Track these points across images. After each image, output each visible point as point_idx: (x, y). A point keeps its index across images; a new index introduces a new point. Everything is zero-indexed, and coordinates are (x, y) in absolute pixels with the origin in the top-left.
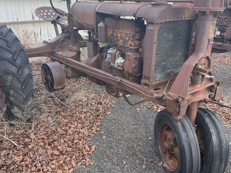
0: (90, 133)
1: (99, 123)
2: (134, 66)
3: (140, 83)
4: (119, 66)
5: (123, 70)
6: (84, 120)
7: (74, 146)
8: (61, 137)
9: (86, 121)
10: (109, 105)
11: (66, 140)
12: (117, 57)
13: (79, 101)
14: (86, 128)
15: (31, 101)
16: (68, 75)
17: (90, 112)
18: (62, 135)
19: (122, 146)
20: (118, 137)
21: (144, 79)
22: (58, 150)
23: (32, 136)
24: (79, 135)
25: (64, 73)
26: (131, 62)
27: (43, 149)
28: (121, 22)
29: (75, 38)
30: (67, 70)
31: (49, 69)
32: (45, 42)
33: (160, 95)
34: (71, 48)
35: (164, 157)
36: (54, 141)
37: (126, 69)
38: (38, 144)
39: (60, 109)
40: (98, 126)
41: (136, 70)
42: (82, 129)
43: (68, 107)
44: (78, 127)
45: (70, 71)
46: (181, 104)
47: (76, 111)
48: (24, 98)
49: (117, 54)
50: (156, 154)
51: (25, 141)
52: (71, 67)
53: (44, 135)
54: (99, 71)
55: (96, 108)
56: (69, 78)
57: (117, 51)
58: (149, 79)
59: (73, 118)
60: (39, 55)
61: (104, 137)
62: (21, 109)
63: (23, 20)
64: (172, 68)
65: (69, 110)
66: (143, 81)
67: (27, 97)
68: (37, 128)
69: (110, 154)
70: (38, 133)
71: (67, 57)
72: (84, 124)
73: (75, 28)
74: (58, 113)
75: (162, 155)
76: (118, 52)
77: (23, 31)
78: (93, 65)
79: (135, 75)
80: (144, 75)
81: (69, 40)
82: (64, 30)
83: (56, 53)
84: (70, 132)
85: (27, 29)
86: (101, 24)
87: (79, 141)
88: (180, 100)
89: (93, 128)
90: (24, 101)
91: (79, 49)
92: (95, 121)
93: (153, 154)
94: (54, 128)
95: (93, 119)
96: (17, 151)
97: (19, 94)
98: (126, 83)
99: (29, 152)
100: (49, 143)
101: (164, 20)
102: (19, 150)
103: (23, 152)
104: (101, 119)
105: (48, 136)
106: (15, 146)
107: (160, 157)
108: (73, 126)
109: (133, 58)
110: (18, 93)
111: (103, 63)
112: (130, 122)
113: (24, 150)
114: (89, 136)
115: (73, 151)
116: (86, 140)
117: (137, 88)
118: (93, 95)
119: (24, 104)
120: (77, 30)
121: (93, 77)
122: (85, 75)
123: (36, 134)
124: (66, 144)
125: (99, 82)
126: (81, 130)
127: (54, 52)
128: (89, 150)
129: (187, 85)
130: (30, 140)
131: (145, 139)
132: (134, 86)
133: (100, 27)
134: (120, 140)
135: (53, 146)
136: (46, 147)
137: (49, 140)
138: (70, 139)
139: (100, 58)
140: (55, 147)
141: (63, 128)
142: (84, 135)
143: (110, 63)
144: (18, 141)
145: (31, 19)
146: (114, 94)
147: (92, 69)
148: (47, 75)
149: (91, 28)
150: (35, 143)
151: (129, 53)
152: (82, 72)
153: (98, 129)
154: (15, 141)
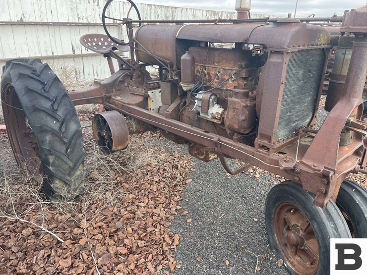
0: (167, 214)
1: (178, 197)
2: (243, 118)
3: (252, 145)
4: (214, 118)
5: (223, 124)
6: (157, 194)
7: (149, 237)
8: (127, 224)
9: (160, 196)
10: (187, 170)
11: (135, 228)
12: (211, 105)
13: (147, 165)
14: (161, 206)
15: (80, 170)
16: (131, 129)
17: (164, 181)
18: (128, 219)
19: (217, 234)
20: (209, 218)
21: (260, 139)
22: (125, 246)
23: (85, 224)
24: (152, 218)
25: (126, 126)
26: (237, 112)
27: (102, 246)
28: (217, 53)
29: (140, 76)
30: (129, 123)
31: (105, 121)
32: (96, 83)
33: (291, 165)
34: (134, 91)
35: (283, 252)
36: (118, 230)
37: (227, 123)
38: (93, 237)
39: (122, 179)
40: (177, 202)
41: (245, 124)
42: (155, 208)
43: (133, 175)
44: (150, 206)
45: (134, 124)
46: (331, 181)
47: (144, 181)
48: (70, 167)
49: (211, 100)
50: (270, 246)
51: (74, 232)
52: (135, 118)
53: (102, 221)
54: (181, 125)
55: (172, 174)
56: (131, 133)
57: (211, 96)
58: (269, 138)
59: (140, 191)
60: (88, 102)
61: (189, 220)
62: (66, 183)
63: (60, 54)
64: (298, 120)
65: (134, 179)
66: (258, 141)
67: (75, 165)
68: (91, 211)
69: (203, 248)
70: (92, 218)
71: (129, 104)
72: (158, 200)
73: (141, 63)
74: (119, 184)
75: (280, 248)
76: (213, 97)
77: (61, 68)
78: (171, 116)
79: (244, 131)
80: (261, 133)
81: (131, 79)
82: (122, 65)
83: (113, 99)
84: (139, 214)
85: (66, 66)
86: (185, 57)
87: (154, 229)
88: (331, 175)
89: (171, 206)
90: (70, 172)
91: (147, 92)
92: (172, 195)
93: (266, 245)
94: (115, 210)
95: (170, 192)
96: (62, 251)
97: (63, 160)
98: (228, 144)
99: (81, 252)
100: (110, 233)
101: (296, 49)
102: (64, 249)
103: (71, 251)
104: (180, 191)
105: (107, 223)
106: (59, 242)
107: (277, 250)
108: (142, 204)
109: (242, 106)
110: (61, 160)
111: (186, 113)
112: (221, 195)
113: (74, 249)
114: (167, 218)
115: (148, 246)
116: (163, 225)
117: (246, 151)
118: (162, 155)
119: (69, 175)
120: (143, 66)
121: (171, 133)
122: (154, 128)
123: (88, 220)
124: (136, 235)
125: (179, 139)
126: (154, 211)
127: (110, 97)
128: (171, 243)
129: (335, 149)
130: (80, 231)
131: (248, 221)
132: (241, 148)
133: (185, 60)
134: (213, 223)
135: (116, 239)
136: (106, 241)
137: (109, 229)
138: (141, 227)
139: (181, 105)
140: (120, 241)
141: (129, 209)
142: (159, 218)
143: (199, 113)
144: (64, 233)
145: (71, 53)
146: (202, 157)
147: (170, 122)
148: (101, 129)
149: (168, 62)
150: (90, 236)
151: (233, 99)
152: (151, 125)
153: (179, 207)
154: (58, 233)
